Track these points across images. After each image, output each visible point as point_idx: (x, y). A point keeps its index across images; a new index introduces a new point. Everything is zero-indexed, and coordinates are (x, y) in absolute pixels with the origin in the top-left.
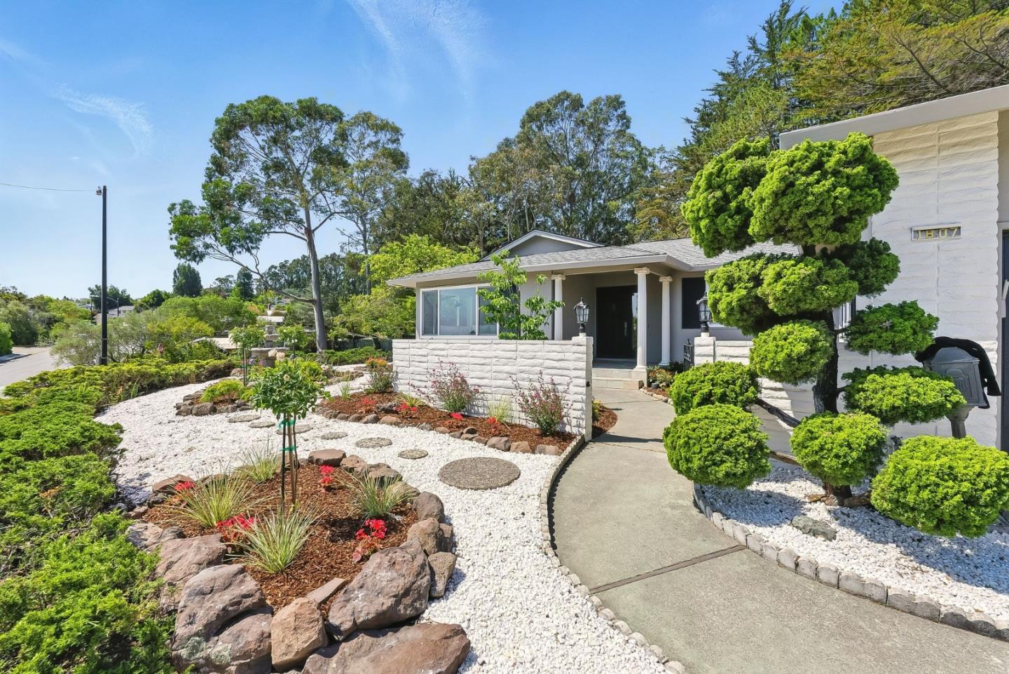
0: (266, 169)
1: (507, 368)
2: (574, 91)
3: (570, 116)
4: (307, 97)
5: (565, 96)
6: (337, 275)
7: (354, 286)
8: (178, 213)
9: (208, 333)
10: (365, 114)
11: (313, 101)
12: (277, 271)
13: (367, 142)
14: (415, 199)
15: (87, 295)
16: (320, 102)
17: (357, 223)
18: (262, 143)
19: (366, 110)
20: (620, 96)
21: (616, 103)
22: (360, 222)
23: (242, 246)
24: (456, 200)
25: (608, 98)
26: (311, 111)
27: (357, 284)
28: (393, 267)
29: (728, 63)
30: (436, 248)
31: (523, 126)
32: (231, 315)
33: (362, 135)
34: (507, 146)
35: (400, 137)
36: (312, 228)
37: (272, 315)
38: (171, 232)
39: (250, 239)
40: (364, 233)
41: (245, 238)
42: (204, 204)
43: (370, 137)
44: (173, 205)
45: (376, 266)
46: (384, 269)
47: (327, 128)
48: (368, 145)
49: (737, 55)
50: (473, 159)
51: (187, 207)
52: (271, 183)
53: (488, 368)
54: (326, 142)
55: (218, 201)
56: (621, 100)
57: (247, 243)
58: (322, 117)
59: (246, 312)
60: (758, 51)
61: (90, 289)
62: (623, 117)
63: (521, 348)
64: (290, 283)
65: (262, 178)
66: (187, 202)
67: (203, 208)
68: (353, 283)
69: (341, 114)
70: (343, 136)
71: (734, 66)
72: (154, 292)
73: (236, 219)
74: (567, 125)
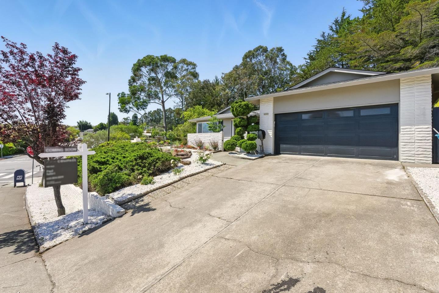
0: (149, 80)
1: (209, 139)
2: (264, 45)
3: (263, 54)
4: (163, 55)
5: (261, 47)
6: (171, 117)
7: (178, 121)
8: (120, 97)
9: (129, 138)
10: (183, 59)
11: (166, 56)
12: (147, 115)
13: (184, 69)
14: (200, 90)
15: (76, 125)
16: (168, 56)
17: (180, 99)
18: (148, 70)
19: (184, 58)
20: (282, 47)
21: (280, 50)
22: (181, 98)
23: (141, 108)
24: (216, 90)
25: (277, 48)
26: (165, 59)
27: (179, 121)
28: (191, 116)
29: (321, 36)
30: (204, 110)
31: (243, 60)
32: (134, 132)
33: (182, 67)
34: (237, 68)
35: (196, 67)
36: (164, 101)
37: (146, 133)
38: (119, 103)
39: (144, 105)
40: (182, 102)
41: (142, 105)
42: (129, 93)
43: (185, 67)
44: (119, 94)
45: (186, 115)
46: (188, 116)
47: (170, 64)
48: (184, 70)
49: (324, 33)
50: (223, 74)
51: (123, 94)
52: (150, 84)
53: (206, 139)
54: (169, 70)
55: (134, 93)
56: (282, 49)
57: (143, 107)
58: (168, 61)
59: (139, 131)
60: (333, 31)
61: (77, 122)
62: (283, 55)
63: (212, 134)
64: (152, 120)
65: (147, 82)
66: (123, 92)
67: (128, 94)
68: (177, 120)
69: (175, 60)
70: (176, 67)
71: (323, 37)
72: (100, 124)
73: (139, 98)
74: (262, 58)
